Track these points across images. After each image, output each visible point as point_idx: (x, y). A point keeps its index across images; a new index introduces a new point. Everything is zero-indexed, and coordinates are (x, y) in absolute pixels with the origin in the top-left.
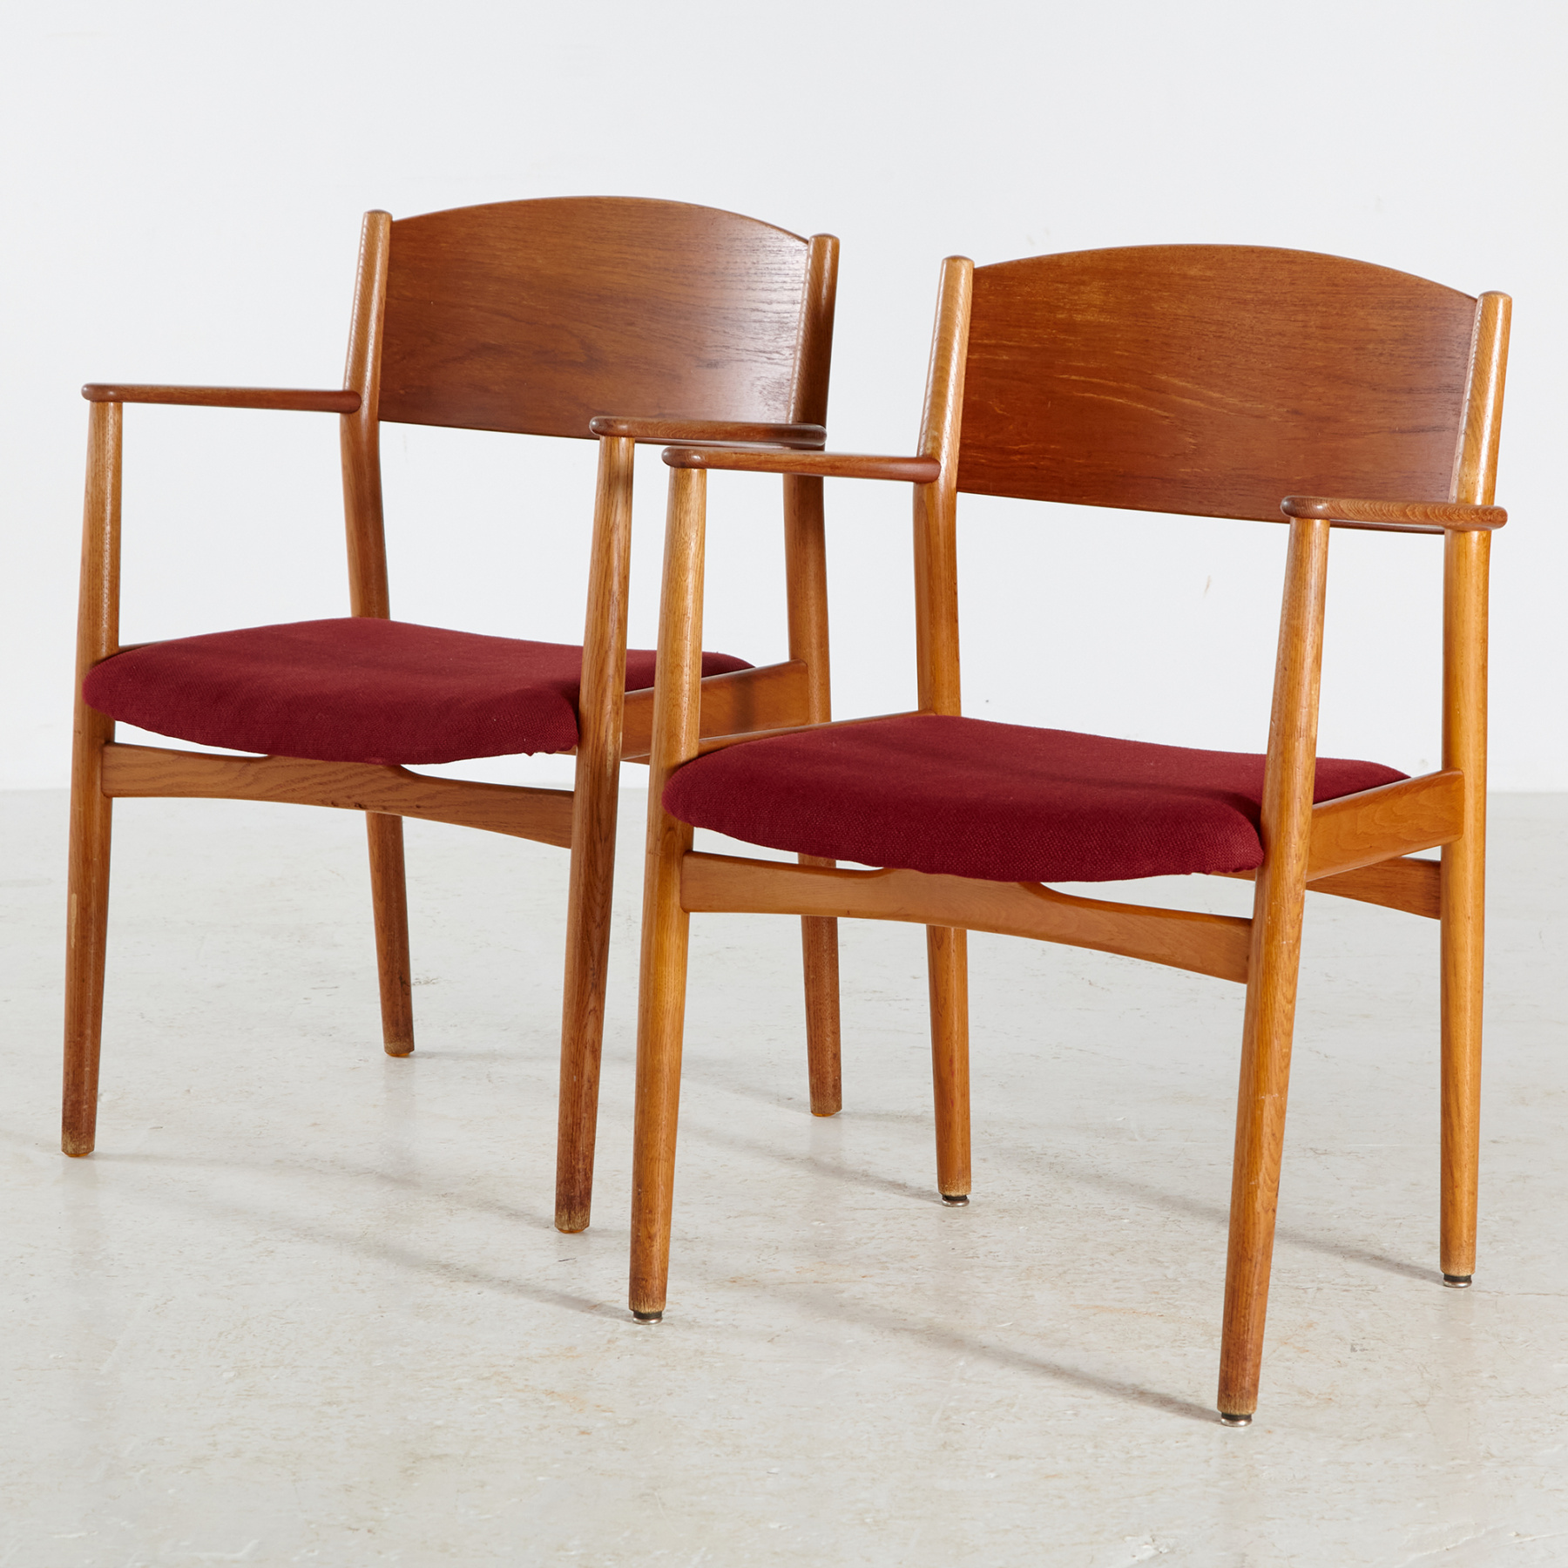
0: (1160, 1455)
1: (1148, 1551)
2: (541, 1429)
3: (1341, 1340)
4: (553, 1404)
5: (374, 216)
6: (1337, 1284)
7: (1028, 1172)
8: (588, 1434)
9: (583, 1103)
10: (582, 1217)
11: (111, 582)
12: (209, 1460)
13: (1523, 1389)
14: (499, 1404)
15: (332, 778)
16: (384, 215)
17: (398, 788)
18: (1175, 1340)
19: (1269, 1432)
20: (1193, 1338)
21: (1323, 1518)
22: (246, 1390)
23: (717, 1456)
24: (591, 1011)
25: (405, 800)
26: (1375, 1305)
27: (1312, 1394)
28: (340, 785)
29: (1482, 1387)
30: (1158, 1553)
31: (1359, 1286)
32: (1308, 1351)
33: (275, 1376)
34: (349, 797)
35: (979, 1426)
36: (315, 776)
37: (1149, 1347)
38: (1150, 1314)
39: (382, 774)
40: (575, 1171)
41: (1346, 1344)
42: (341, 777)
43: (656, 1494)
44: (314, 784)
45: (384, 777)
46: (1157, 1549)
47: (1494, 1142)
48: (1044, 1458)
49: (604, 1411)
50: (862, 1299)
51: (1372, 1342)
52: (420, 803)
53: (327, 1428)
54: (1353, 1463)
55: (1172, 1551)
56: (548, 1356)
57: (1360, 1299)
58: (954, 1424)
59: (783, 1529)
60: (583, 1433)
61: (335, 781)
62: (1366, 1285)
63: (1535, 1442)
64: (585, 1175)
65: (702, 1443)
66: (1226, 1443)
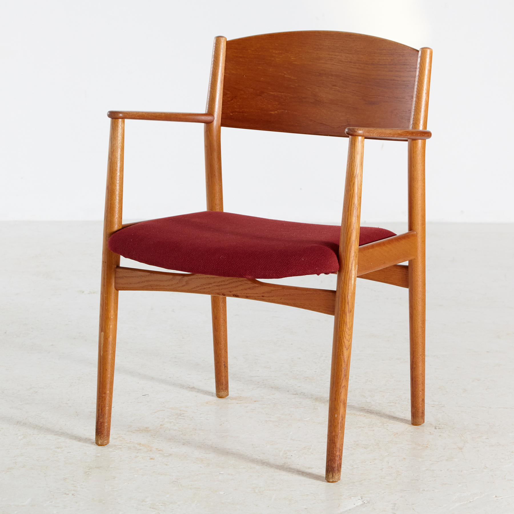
0: (364, 467)
1: (360, 502)
2: (136, 457)
3: (431, 425)
4: (140, 448)
5: (218, 39)
6: (430, 404)
7: (316, 363)
8: (153, 459)
9: (339, 426)
10: (338, 476)
11: (119, 197)
12: (13, 468)
13: (498, 443)
14: (121, 448)
15: (223, 283)
16: (224, 38)
17: (253, 288)
18: (370, 425)
19: (405, 459)
20: (376, 424)
21: (424, 490)
22: (27, 443)
23: (201, 467)
24: (343, 386)
25: (257, 293)
26: (443, 412)
27: (420, 445)
28: (225, 287)
29: (483, 442)
30: (363, 503)
31: (438, 405)
32: (419, 429)
33: (38, 438)
34: (231, 292)
35: (297, 456)
36: (215, 282)
37: (360, 427)
38: (361, 415)
39: (246, 282)
40: (335, 456)
41: (433, 426)
42: (226, 283)
43: (178, 481)
44: (214, 286)
45: (247, 283)
46: (363, 501)
47: (488, 352)
48: (322, 468)
49: (159, 451)
50: (254, 409)
51: (443, 426)
52: (263, 295)
53: (57, 457)
54: (435, 470)
55: (369, 502)
56: (139, 431)
57: (438, 410)
58: (288, 456)
59: (225, 494)
60: (151, 459)
61: (224, 285)
62: (440, 405)
63: (503, 462)
64: (340, 457)
65: (195, 462)
66: (389, 463)
